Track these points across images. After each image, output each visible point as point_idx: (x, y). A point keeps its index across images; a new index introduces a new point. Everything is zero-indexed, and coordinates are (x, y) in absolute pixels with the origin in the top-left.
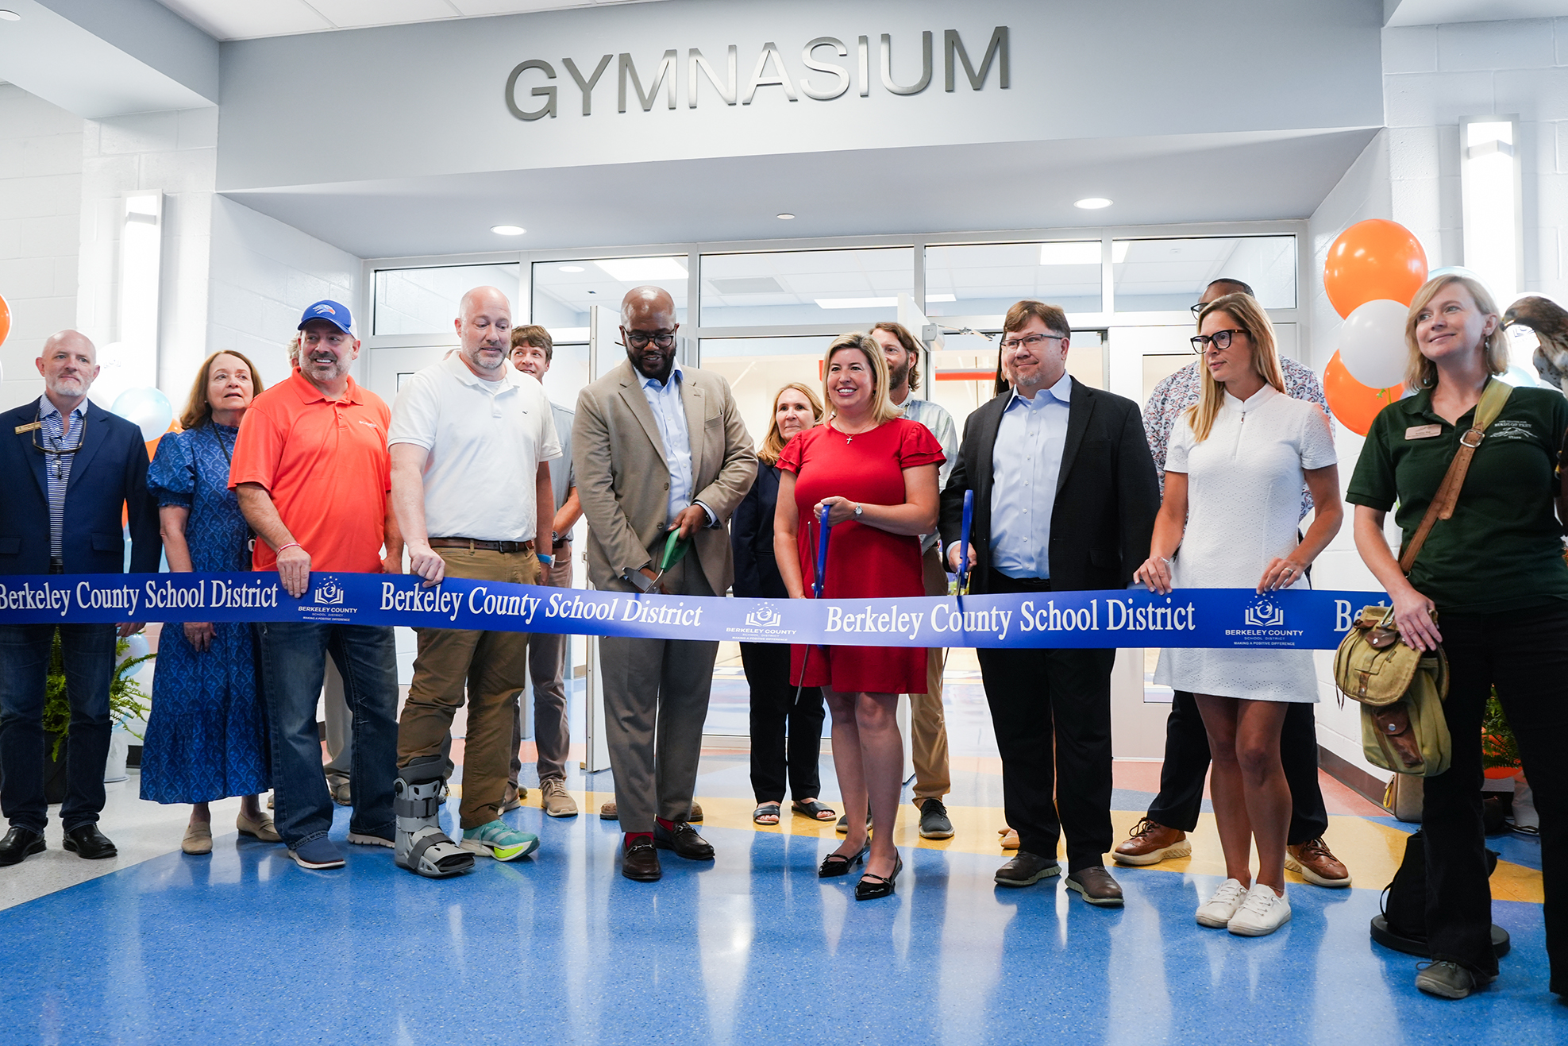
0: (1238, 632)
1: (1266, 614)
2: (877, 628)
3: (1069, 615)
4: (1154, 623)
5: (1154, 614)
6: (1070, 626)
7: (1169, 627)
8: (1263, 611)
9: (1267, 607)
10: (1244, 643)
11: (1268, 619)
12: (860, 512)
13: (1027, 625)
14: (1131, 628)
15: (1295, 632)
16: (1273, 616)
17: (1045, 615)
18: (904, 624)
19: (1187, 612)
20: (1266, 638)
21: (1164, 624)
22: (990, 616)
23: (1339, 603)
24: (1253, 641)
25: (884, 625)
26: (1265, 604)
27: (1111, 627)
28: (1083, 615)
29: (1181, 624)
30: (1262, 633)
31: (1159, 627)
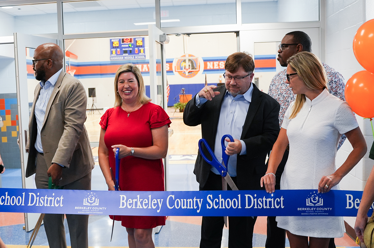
0: (303, 209)
1: (316, 200)
2: (142, 206)
3: (228, 201)
4: (266, 205)
5: (266, 201)
6: (229, 206)
7: (273, 207)
8: (314, 199)
9: (316, 197)
10: (306, 214)
11: (316, 203)
12: (133, 152)
13: (210, 206)
14: (256, 207)
15: (329, 208)
16: (318, 202)
17: (218, 201)
18: (155, 205)
19: (280, 200)
20: (316, 212)
21: (270, 205)
22: (193, 201)
23: (348, 195)
24: (310, 213)
25: (146, 205)
26: (315, 196)
27: (247, 207)
28: (235, 201)
29: (278, 206)
30: (314, 209)
31: (268, 207)
